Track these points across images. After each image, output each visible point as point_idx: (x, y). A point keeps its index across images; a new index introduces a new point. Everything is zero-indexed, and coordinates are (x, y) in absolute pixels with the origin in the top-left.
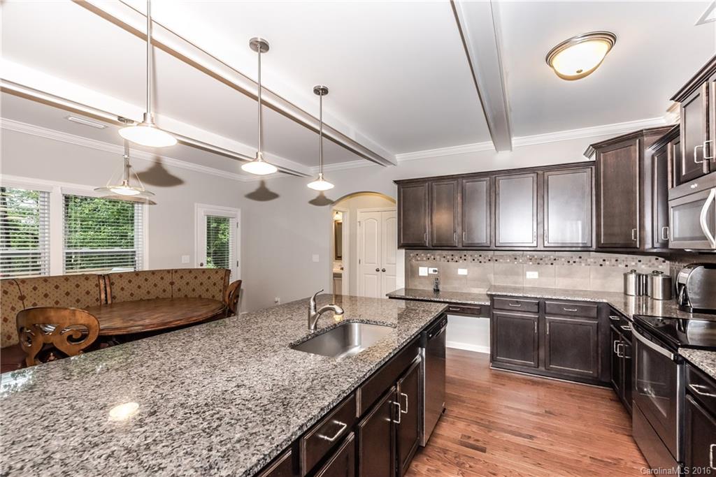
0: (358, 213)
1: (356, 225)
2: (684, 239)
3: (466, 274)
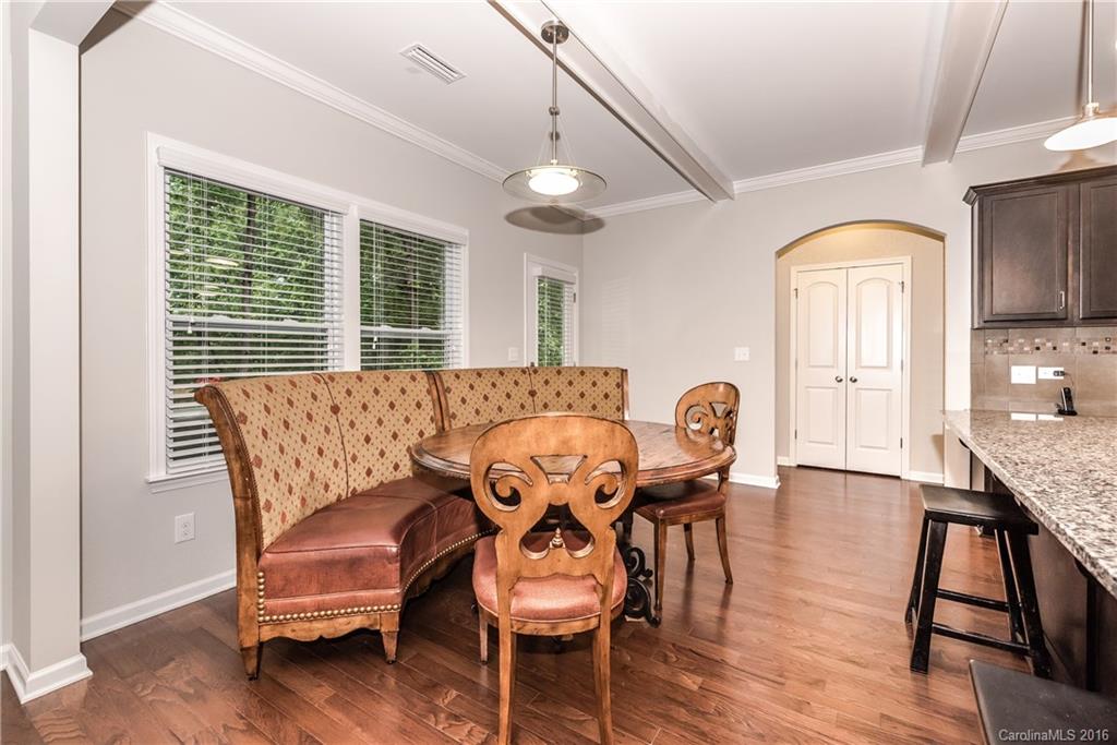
0: (794, 272)
1: (789, 297)
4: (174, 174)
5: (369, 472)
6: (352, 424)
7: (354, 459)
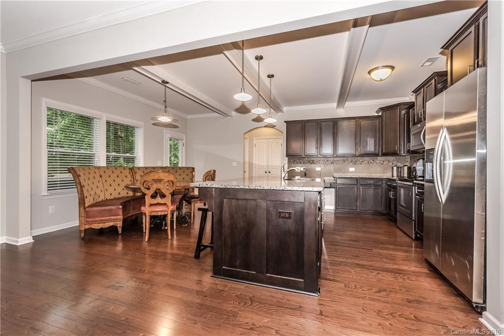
0: (254, 139)
1: (253, 147)
2: (416, 146)
3: (320, 170)
4: (49, 109)
5: (111, 194)
6: (106, 181)
7: (107, 190)
